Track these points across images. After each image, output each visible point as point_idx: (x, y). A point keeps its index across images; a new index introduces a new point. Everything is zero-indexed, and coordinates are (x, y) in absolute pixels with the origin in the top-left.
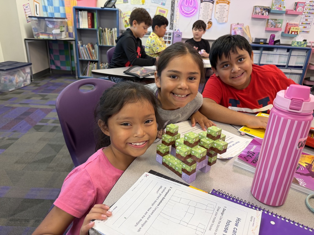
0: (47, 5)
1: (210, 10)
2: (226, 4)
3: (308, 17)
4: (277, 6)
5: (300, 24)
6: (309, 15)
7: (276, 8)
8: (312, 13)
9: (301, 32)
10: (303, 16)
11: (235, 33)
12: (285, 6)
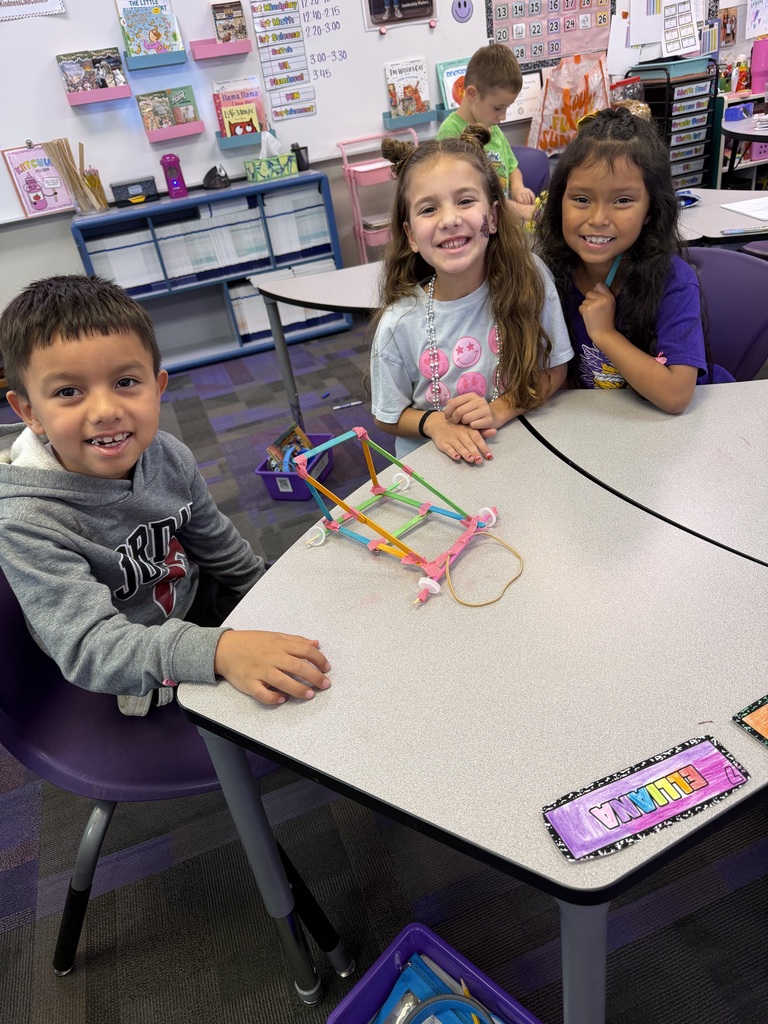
3: (286, 54)
4: (144, 36)
5: (269, 86)
6: (285, 46)
7: (143, 49)
8: (293, 35)
9: (285, 116)
10: (266, 54)
11: (32, 184)
12: (175, 29)
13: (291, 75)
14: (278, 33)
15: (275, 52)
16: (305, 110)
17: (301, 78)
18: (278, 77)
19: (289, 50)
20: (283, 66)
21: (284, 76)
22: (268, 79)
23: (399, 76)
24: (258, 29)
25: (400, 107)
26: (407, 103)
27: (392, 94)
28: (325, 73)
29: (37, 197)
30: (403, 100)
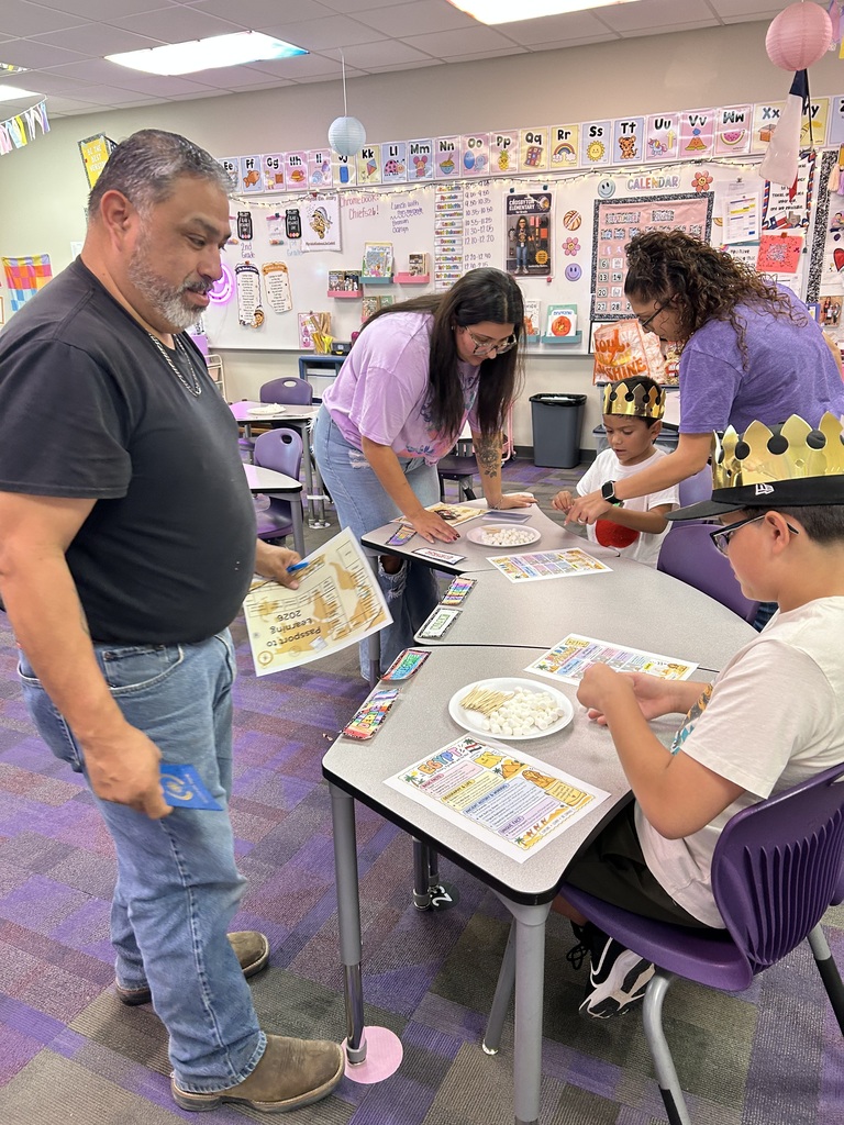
0: (16, 299)
1: (253, 287)
2: (281, 272)
4: (372, 267)
7: (370, 273)
10: (439, 285)
11: (306, 332)
12: (390, 265)
14: (448, 273)
15: (444, 284)
24: (437, 269)
29: (306, 340)
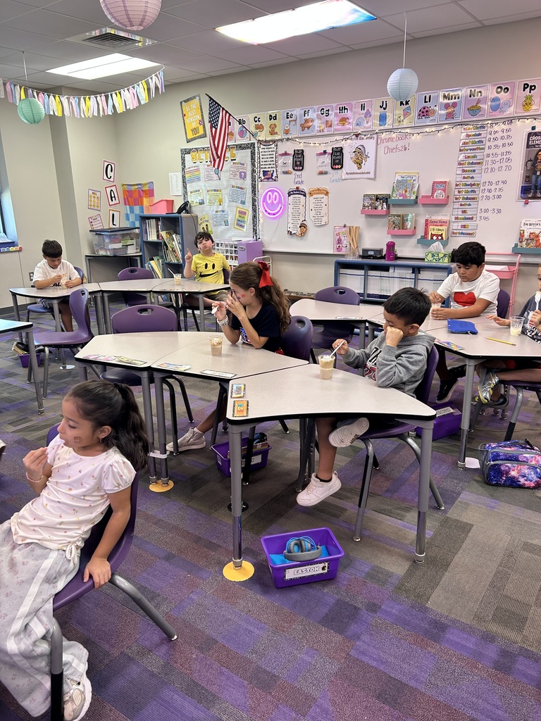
0: (128, 212)
2: (323, 196)
3: (467, 207)
4: (400, 191)
5: (453, 220)
6: (468, 203)
7: (398, 196)
8: (474, 199)
9: (458, 235)
10: (457, 206)
11: (339, 241)
12: (416, 189)
13: (467, 216)
14: (466, 197)
15: (461, 205)
16: (469, 234)
17: (472, 218)
18: (459, 217)
19: (469, 205)
20: (464, 212)
21: (463, 216)
22: (453, 217)
23: (529, 227)
24: (456, 193)
25: (524, 243)
26: (529, 241)
27: (522, 235)
28: (486, 218)
29: (339, 246)
30: (527, 240)
